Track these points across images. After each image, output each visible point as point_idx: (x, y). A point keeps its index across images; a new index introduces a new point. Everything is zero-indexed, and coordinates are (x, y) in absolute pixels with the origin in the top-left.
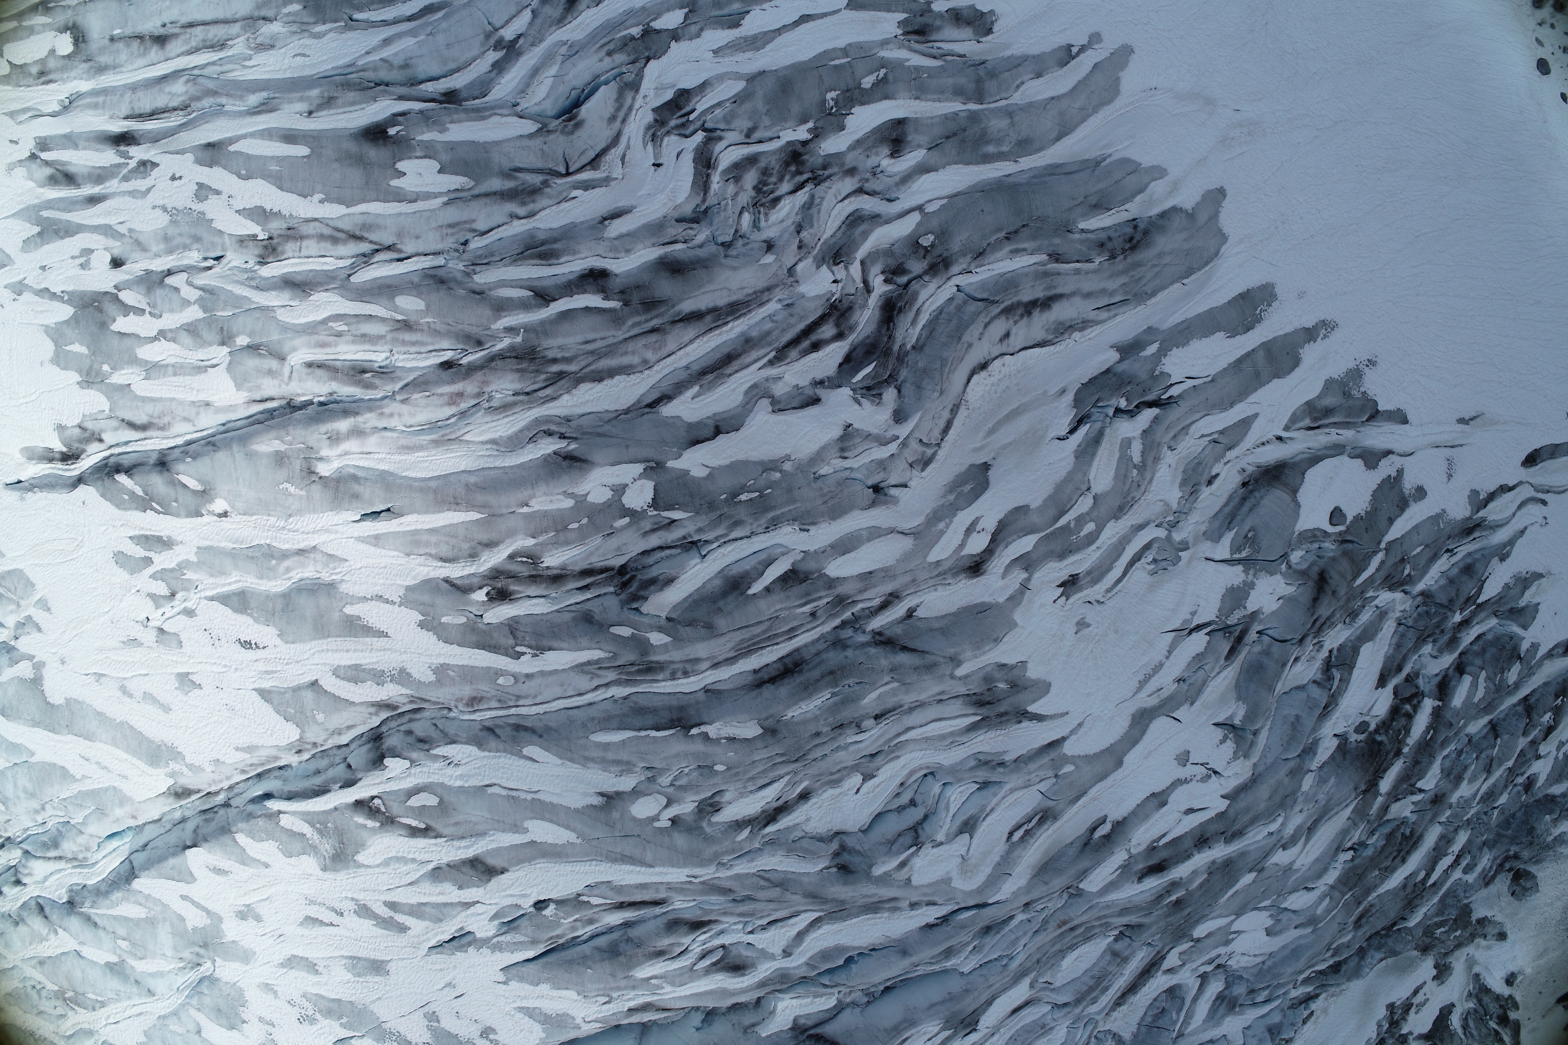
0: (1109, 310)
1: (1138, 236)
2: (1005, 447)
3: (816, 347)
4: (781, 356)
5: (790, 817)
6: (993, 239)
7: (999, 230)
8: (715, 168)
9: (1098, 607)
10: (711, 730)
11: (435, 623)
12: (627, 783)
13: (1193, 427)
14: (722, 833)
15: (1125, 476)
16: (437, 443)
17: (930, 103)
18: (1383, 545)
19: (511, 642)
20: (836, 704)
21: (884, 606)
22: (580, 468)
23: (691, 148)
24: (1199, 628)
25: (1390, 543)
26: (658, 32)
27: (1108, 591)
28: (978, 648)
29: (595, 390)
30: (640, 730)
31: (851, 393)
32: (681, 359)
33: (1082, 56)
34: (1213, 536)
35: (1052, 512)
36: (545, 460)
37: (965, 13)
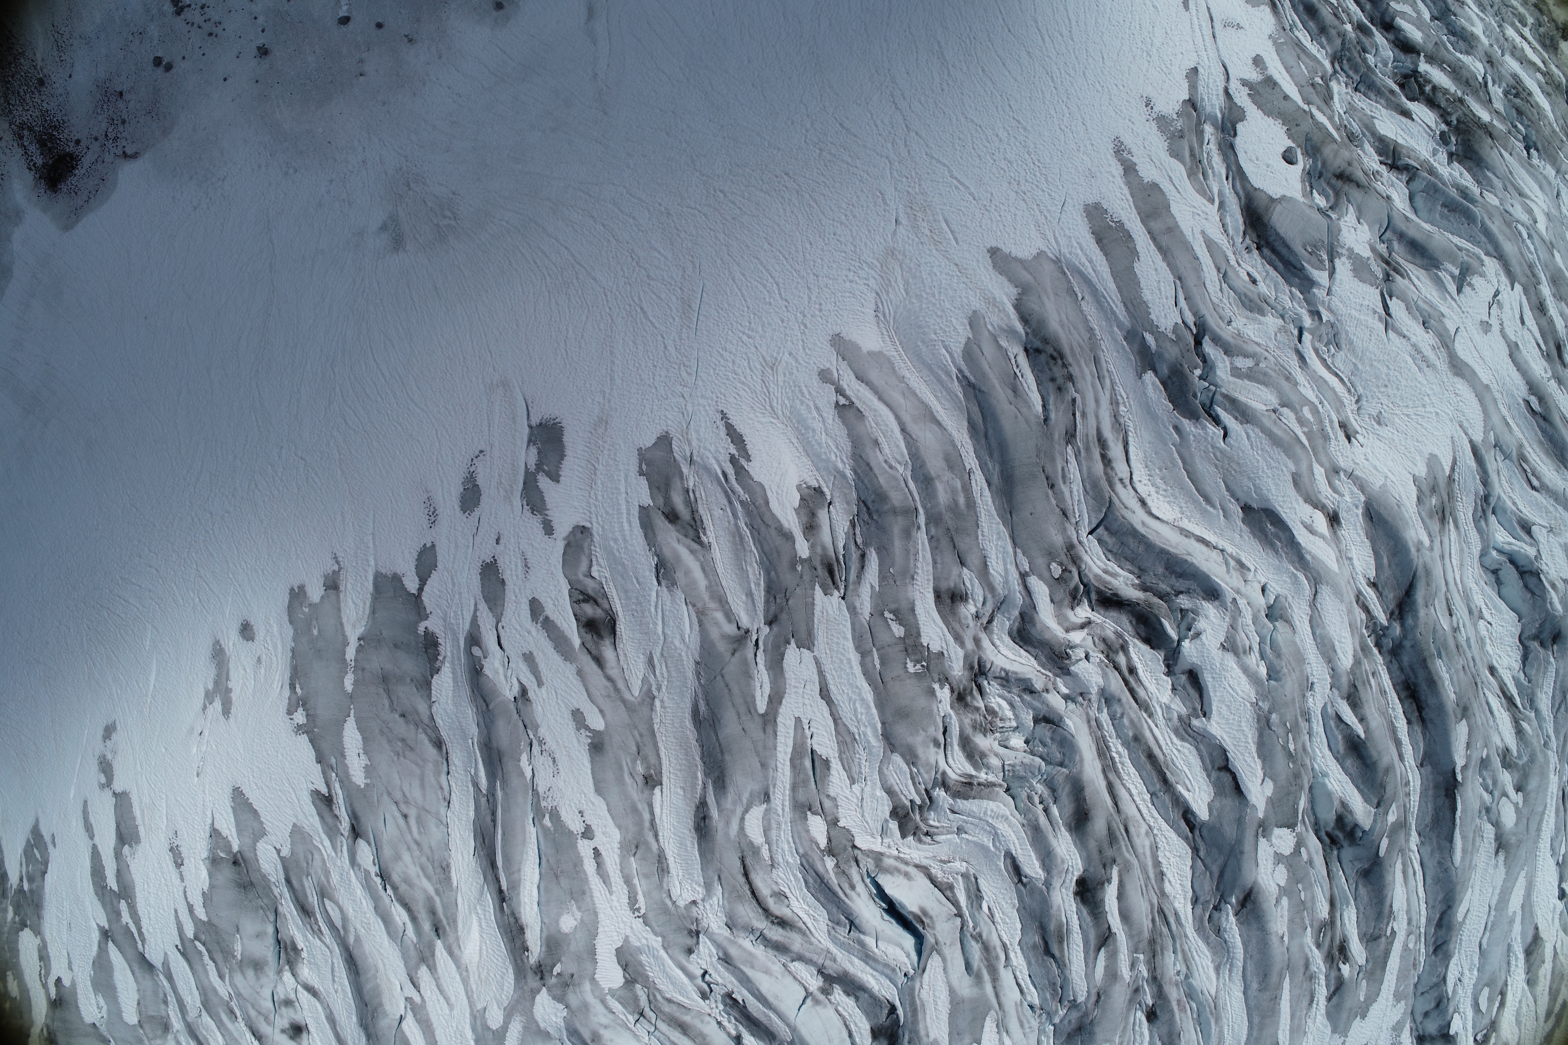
0: (1104, 377)
1: (1050, 350)
2: (1228, 489)
3: (1132, 670)
4: (1144, 706)
5: (1509, 684)
6: (1054, 502)
7: (1047, 496)
8: (971, 776)
9: (1364, 402)
10: (1460, 762)
11: (1364, 1005)
12: (1489, 831)
13: (1214, 299)
14: (1526, 746)
15: (1265, 374)
16: (1218, 1020)
17: (919, 565)
18: (1306, 107)
19: (1383, 939)
20: (1447, 654)
21: (1366, 610)
22: (1258, 893)
23: (951, 801)
24: (1386, 307)
25: (1304, 100)
26: (829, 840)
27: (1349, 391)
28: (1407, 523)
29: (1172, 879)
30: (1454, 824)
31: (1187, 641)
32: (1144, 800)
33: (848, 392)
34: (1306, 284)
35: (1299, 451)
36: (1241, 923)
37: (805, 519)
